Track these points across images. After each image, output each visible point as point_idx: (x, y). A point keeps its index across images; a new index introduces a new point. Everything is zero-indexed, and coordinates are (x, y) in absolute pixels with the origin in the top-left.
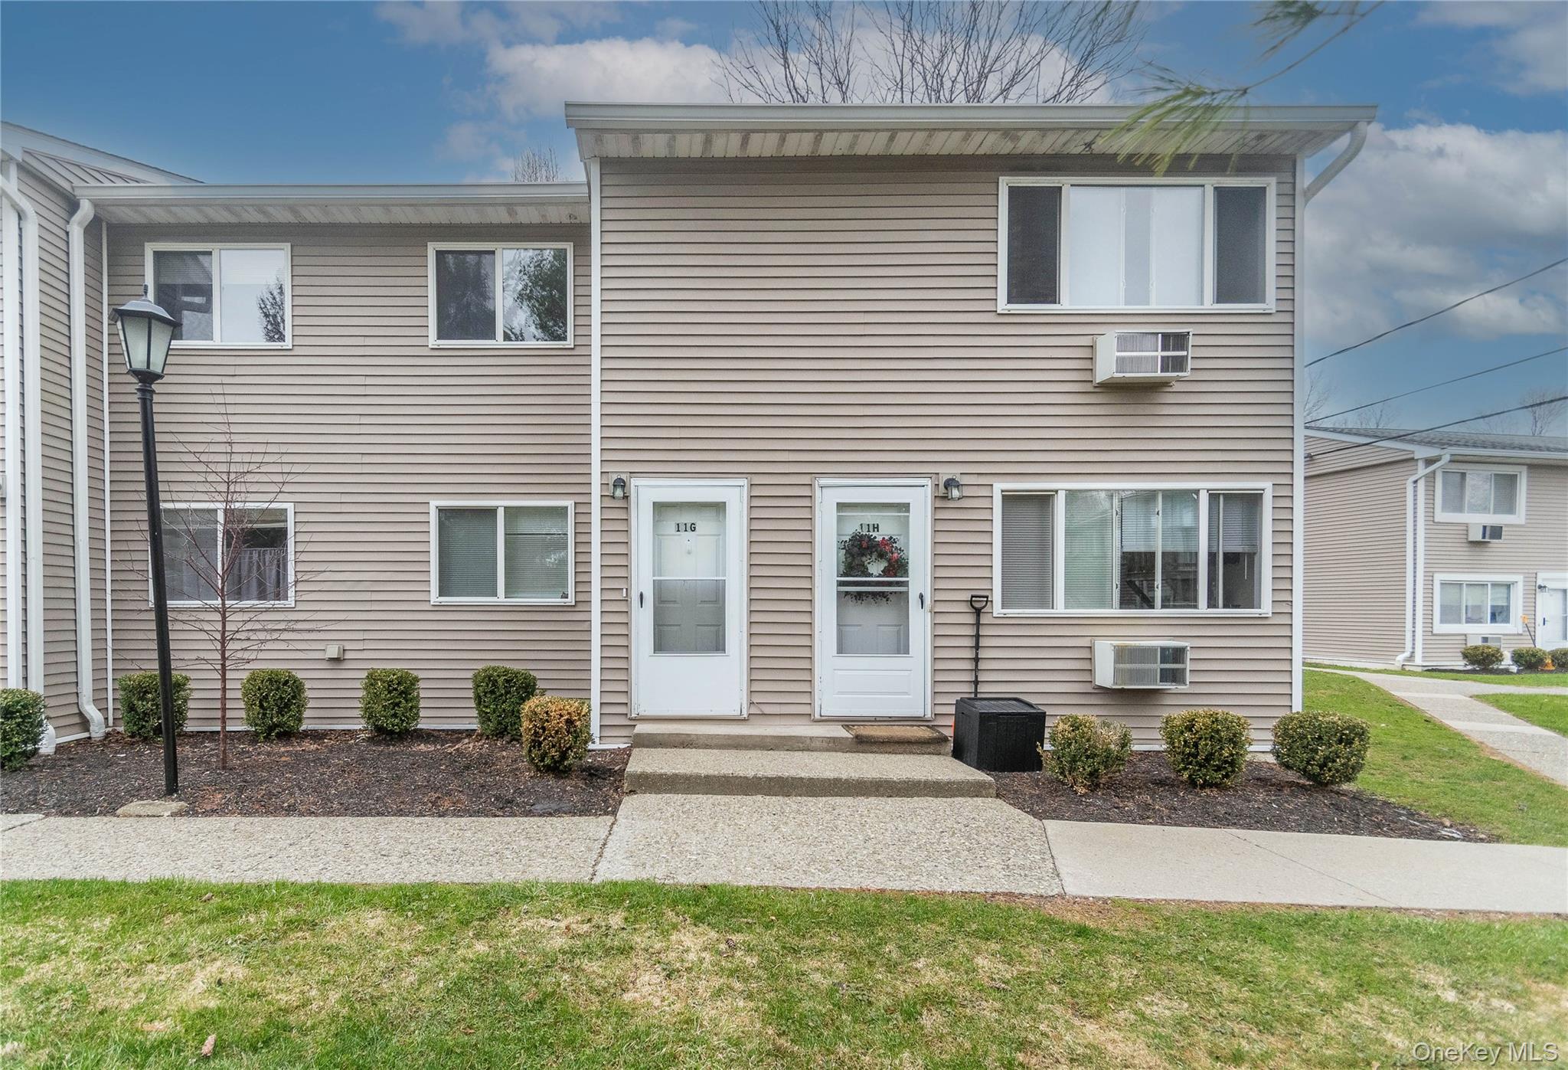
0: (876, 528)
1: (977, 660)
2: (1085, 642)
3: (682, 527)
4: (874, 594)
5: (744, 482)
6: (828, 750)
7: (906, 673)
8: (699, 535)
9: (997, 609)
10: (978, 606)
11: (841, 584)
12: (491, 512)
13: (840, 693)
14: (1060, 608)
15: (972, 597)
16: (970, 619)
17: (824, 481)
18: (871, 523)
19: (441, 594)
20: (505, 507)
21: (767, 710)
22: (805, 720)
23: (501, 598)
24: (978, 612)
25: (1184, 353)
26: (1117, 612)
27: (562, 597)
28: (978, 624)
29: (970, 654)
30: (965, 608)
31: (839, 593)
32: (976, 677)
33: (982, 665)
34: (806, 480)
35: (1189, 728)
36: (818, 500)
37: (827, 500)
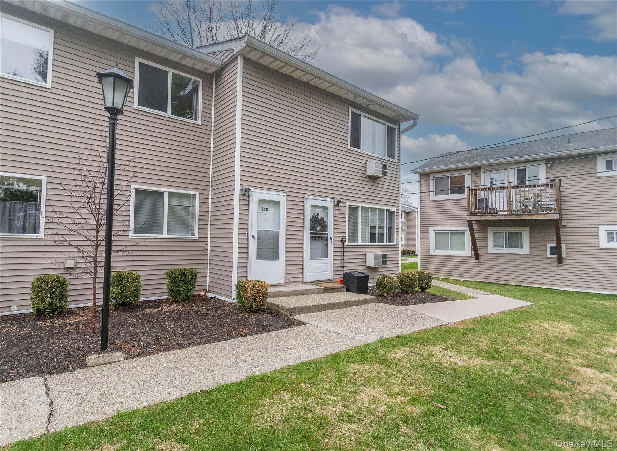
0: (318, 214)
1: (343, 259)
2: (364, 253)
3: (263, 209)
4: (319, 237)
5: (285, 194)
6: (318, 293)
7: (327, 265)
8: (269, 213)
9: (347, 243)
10: (343, 242)
11: (311, 233)
12: (161, 194)
13: (310, 273)
14: (359, 243)
15: (342, 239)
16: (341, 246)
17: (307, 197)
18: (317, 212)
19: (135, 232)
20: (169, 192)
21: (291, 280)
22: (301, 284)
23: (165, 235)
24: (343, 244)
25: (386, 171)
26: (369, 244)
27: (192, 235)
28: (343, 248)
29: (341, 258)
30: (340, 242)
31: (311, 237)
32: (343, 265)
33: (345, 261)
34: (302, 196)
35: (407, 277)
36: (305, 203)
37: (308, 203)
